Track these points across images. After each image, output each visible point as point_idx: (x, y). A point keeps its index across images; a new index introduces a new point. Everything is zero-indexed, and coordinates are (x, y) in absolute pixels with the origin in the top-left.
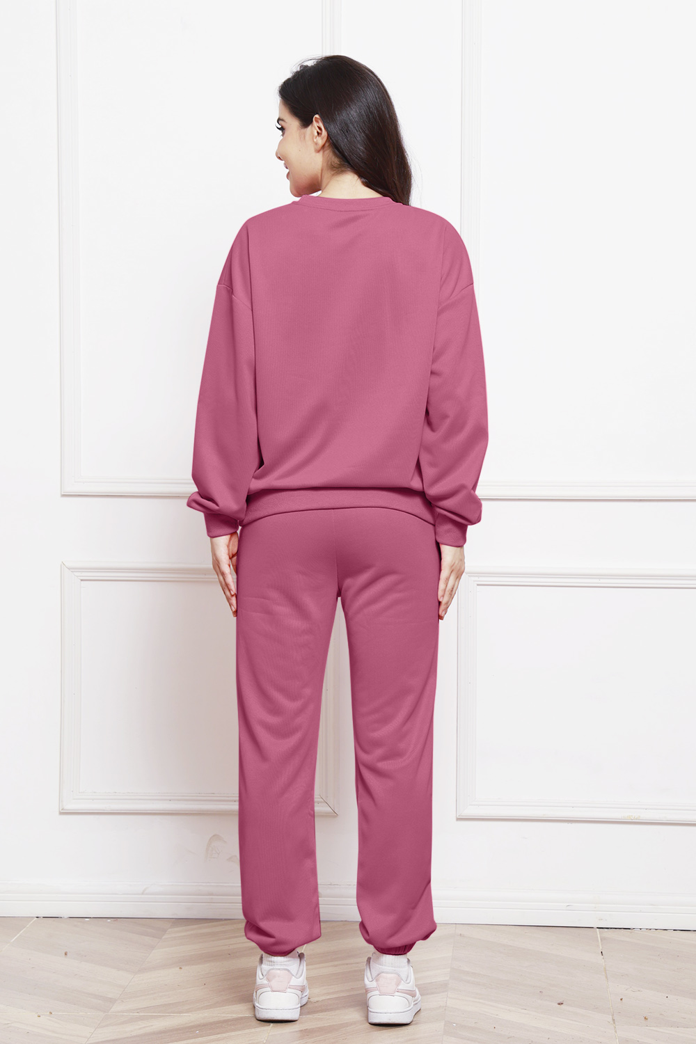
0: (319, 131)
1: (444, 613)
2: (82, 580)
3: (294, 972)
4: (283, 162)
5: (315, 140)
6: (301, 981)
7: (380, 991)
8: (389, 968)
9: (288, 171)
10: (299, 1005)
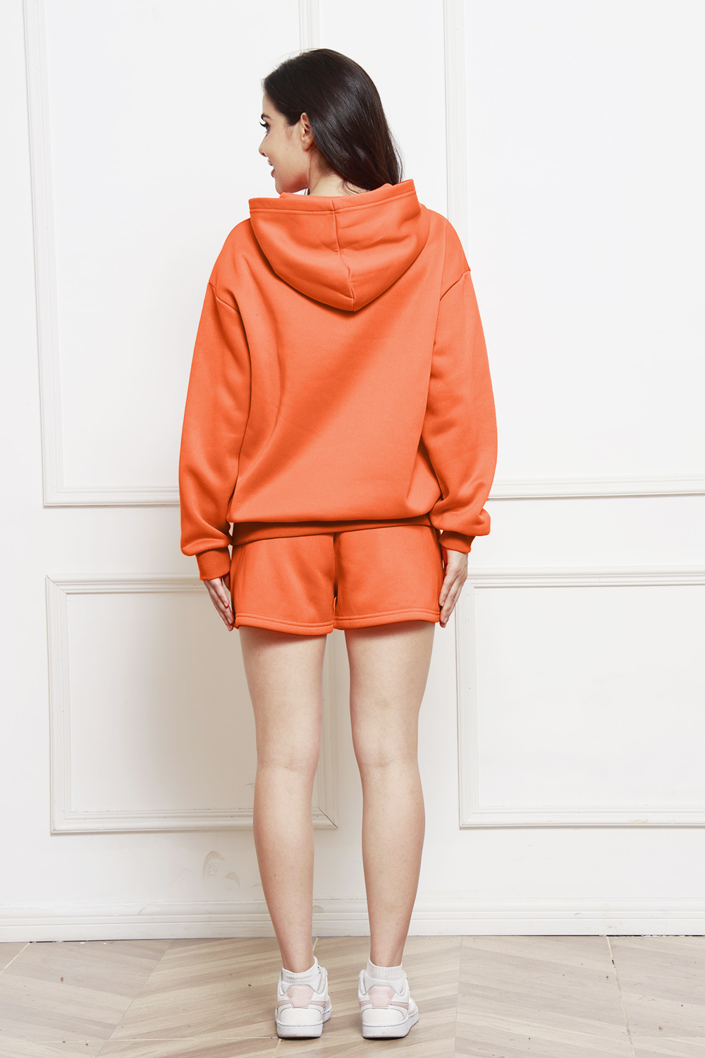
0: (307, 129)
1: (446, 619)
2: (67, 594)
3: (315, 988)
4: (267, 158)
5: (303, 139)
6: (323, 996)
7: (372, 1004)
8: (383, 981)
9: (272, 168)
10: (322, 1021)
